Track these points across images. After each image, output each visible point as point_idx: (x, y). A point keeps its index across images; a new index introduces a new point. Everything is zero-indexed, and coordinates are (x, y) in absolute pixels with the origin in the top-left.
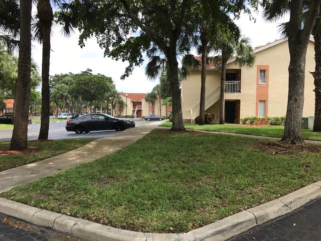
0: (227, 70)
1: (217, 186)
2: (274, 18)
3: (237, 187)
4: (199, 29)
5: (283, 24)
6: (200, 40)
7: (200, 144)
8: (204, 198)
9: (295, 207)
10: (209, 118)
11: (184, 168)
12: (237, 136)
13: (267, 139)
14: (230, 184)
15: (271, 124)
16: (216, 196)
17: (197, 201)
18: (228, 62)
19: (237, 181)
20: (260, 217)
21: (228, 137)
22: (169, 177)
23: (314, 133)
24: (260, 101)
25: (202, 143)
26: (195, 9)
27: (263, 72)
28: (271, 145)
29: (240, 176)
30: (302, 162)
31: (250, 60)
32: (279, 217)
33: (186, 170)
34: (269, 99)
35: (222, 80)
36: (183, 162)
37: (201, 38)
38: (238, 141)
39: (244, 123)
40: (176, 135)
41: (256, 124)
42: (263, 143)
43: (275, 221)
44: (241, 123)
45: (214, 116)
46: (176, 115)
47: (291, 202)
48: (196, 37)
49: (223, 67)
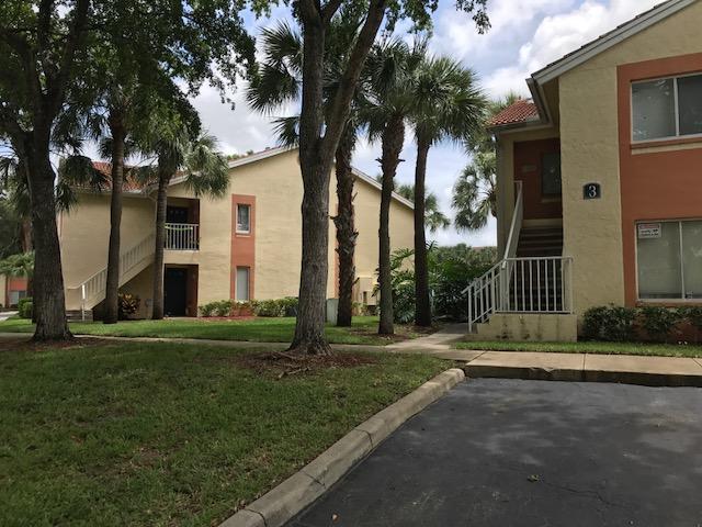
0: (171, 199)
1: (174, 465)
2: (266, 106)
3: (220, 461)
4: (104, 101)
5: (282, 120)
6: (106, 126)
7: (116, 372)
8: (148, 500)
9: (330, 481)
10: (129, 307)
11: (84, 436)
12: (198, 346)
13: (260, 348)
14: (201, 456)
15: (260, 315)
16: (176, 491)
17: (130, 512)
18: (173, 181)
19: (215, 446)
20: (273, 516)
21: (182, 349)
22: (44, 464)
23: (340, 330)
24: (239, 268)
25: (122, 367)
26: (97, 55)
27: (244, 209)
28: (271, 358)
29: (222, 433)
30: (332, 387)
31: (218, 184)
32: (305, 508)
33: (91, 441)
34: (257, 264)
35: (159, 219)
36: (80, 420)
37: (111, 121)
38: (203, 355)
39: (207, 315)
40: (50, 353)
41: (232, 316)
42: (256, 357)
43: (299, 518)
44: (199, 314)
45: (138, 300)
46: (47, 300)
47: (325, 473)
48: (99, 118)
49: (160, 191)
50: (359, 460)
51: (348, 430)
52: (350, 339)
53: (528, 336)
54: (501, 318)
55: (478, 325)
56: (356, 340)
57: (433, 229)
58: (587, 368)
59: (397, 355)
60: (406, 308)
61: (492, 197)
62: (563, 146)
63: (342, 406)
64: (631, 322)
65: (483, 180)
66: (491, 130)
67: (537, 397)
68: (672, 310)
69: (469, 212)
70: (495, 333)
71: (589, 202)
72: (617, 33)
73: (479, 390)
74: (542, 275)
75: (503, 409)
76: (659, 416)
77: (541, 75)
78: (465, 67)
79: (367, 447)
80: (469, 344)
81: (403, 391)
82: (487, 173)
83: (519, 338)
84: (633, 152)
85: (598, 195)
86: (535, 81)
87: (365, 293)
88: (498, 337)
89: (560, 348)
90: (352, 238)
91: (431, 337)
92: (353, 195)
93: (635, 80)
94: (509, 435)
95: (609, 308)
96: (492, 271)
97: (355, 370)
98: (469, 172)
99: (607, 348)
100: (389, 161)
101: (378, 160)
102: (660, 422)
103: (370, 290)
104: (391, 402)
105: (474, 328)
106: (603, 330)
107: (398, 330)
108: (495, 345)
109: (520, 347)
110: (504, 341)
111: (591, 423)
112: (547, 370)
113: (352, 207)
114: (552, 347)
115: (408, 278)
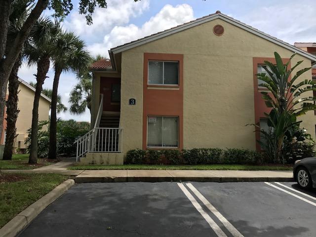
50: (20, 232)
51: (14, 216)
52: (11, 166)
53: (103, 163)
54: (92, 155)
55: (81, 158)
56: (16, 167)
57: (59, 111)
58: (129, 176)
59: (40, 174)
60: (43, 150)
61: (88, 99)
62: (122, 82)
63: (9, 203)
64: (144, 156)
65: (85, 91)
66: (91, 70)
67: (108, 190)
68: (159, 151)
69: (77, 105)
70: (88, 162)
71: (131, 106)
72: (144, 39)
73: (81, 189)
74: (111, 136)
75: (93, 197)
76: (156, 195)
77: (114, 50)
78: (80, 39)
79: (25, 224)
80: (77, 167)
81: (44, 192)
82: (86, 88)
83: (99, 164)
84: (148, 88)
85: (135, 104)
86: (112, 52)
87: (19, 142)
88: (90, 163)
89: (117, 167)
90: (16, 113)
91: (57, 164)
92: (18, 91)
93: (150, 60)
94: (97, 209)
95: (137, 150)
96: (89, 133)
97: (16, 183)
98: (78, 87)
99: (135, 167)
100: (41, 76)
101: (35, 75)
102: (156, 197)
103: (23, 141)
104: (38, 198)
105: (79, 160)
106: (133, 160)
107: (39, 161)
108: (88, 167)
109: (100, 168)
110: (92, 165)
111: (131, 200)
112: (112, 178)
113: (17, 97)
114: (114, 167)
115: (46, 135)
